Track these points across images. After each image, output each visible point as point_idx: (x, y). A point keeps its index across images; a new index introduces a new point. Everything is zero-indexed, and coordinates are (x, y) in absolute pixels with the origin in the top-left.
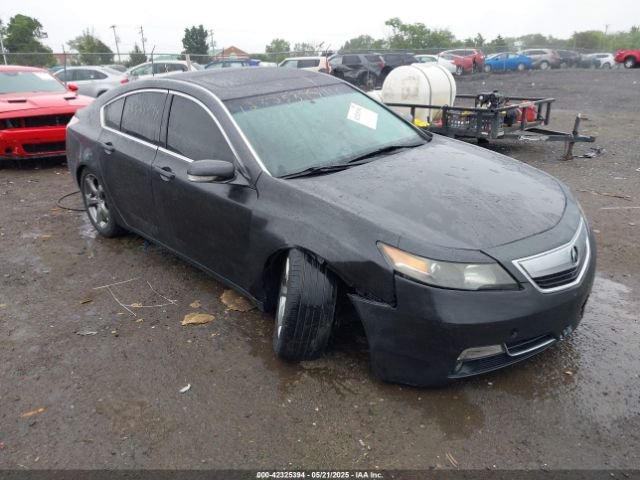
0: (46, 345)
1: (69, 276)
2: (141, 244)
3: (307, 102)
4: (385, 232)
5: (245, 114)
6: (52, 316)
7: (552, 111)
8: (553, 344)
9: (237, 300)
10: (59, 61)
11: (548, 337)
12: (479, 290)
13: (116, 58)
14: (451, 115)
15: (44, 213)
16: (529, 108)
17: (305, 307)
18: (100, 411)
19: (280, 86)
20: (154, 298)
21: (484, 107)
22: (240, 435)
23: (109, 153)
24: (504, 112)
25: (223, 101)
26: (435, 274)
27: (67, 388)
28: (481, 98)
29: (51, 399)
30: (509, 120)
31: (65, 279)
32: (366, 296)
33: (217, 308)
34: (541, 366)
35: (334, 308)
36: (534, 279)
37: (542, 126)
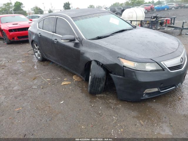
0: (23, 91)
1: (29, 72)
2: (50, 63)
3: (97, 18)
4: (121, 54)
5: (78, 21)
6: (25, 83)
7: (175, 21)
8: (175, 88)
9: (77, 78)
10: (28, 14)
11: (173, 86)
12: (151, 71)
13: (44, 13)
14: (143, 23)
15: (23, 55)
16: (168, 20)
17: (97, 78)
18: (37, 109)
19: (89, 13)
20: (54, 78)
21: (154, 20)
22: (77, 115)
23: (39, 36)
24: (160, 21)
25: (72, 18)
26: (136, 66)
27: (28, 102)
28: (153, 17)
29: (24, 105)
30: (161, 24)
31: (29, 73)
32: (115, 74)
33: (72, 80)
34: (171, 95)
35: (105, 78)
36: (168, 68)
37: (172, 25)
